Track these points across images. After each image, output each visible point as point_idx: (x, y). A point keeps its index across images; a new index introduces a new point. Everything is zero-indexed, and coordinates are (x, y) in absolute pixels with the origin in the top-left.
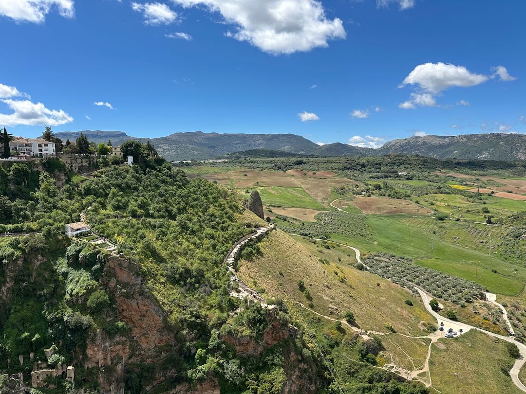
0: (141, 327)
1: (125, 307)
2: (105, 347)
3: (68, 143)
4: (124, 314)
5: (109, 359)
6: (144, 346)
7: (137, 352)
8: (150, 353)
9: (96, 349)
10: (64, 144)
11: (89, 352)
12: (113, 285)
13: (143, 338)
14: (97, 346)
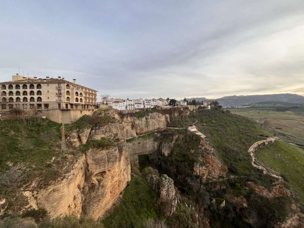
0: (212, 166)
1: (207, 158)
2: (200, 169)
3: (190, 102)
4: (207, 160)
5: (201, 174)
6: (213, 173)
7: (211, 175)
8: (215, 177)
9: (197, 169)
10: (189, 102)
11: (194, 169)
12: (203, 149)
13: (213, 170)
14: (197, 168)
